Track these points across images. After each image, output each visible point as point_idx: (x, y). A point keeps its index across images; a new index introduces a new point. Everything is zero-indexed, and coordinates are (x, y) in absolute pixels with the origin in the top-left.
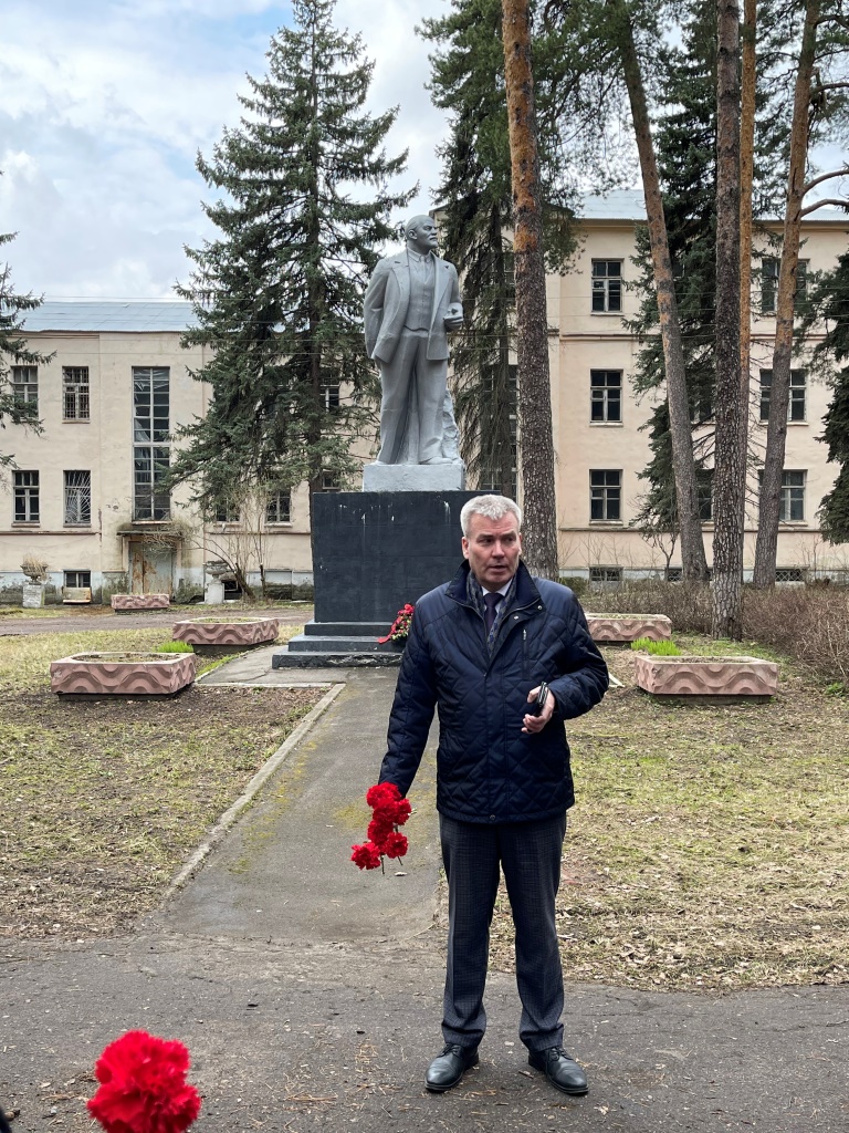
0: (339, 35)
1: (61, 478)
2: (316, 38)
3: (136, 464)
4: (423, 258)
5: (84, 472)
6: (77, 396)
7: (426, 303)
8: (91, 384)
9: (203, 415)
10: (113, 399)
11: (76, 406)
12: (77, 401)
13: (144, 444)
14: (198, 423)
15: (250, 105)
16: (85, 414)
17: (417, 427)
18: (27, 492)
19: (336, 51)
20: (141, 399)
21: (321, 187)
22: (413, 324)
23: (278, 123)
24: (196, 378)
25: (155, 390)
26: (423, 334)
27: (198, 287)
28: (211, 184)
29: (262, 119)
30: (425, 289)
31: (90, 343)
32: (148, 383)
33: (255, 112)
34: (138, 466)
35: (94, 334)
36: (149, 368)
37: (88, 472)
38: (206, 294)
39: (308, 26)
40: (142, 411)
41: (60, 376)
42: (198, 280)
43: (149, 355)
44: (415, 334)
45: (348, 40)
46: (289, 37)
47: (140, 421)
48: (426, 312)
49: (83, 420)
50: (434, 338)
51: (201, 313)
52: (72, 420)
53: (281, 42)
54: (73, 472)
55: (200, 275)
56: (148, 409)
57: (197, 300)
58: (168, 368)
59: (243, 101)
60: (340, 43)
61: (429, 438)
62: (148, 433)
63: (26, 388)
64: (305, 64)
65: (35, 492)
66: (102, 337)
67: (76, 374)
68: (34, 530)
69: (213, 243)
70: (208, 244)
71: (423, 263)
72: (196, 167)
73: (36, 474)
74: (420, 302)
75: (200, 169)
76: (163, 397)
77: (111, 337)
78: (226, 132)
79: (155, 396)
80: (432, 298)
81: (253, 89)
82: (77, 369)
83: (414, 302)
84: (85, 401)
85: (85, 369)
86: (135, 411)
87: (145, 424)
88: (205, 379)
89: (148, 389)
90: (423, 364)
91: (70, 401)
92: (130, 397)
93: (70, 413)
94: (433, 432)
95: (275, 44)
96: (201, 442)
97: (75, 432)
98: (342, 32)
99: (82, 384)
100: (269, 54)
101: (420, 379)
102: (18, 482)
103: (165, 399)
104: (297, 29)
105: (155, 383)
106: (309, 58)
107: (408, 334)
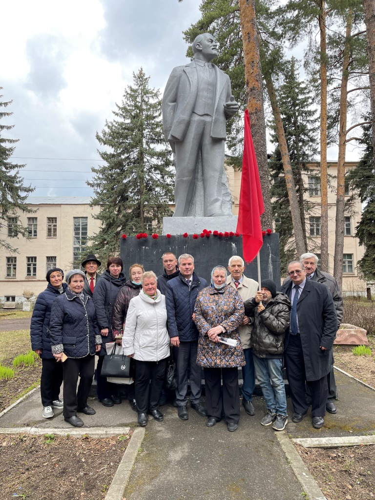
0: (151, 90)
1: (45, 259)
2: (142, 90)
3: (74, 254)
4: (206, 64)
5: (54, 257)
6: (52, 228)
7: (210, 95)
8: (58, 224)
9: (98, 233)
10: (66, 229)
11: (52, 232)
12: (52, 230)
13: (78, 246)
14: (95, 235)
15: (117, 114)
16: (55, 235)
17: (202, 193)
18: (32, 265)
19: (150, 95)
20: (77, 229)
21: (145, 146)
22: (200, 110)
23: (128, 121)
24: (95, 218)
25: (82, 226)
26: (208, 119)
27: (95, 182)
28: (101, 144)
29: (121, 120)
30: (209, 84)
31: (57, 209)
32: (79, 223)
33: (119, 117)
34: (75, 254)
35: (60, 205)
36: (80, 217)
37: (56, 257)
38: (99, 185)
39: (139, 86)
40: (77, 234)
41: (46, 221)
42: (96, 180)
43: (80, 212)
44: (202, 118)
45: (155, 92)
46: (132, 90)
47: (76, 237)
48: (210, 101)
49: (54, 237)
50: (216, 121)
51: (98, 193)
52: (50, 237)
53: (129, 92)
54: (50, 257)
55: (97, 178)
56: (79, 233)
57: (95, 188)
58: (87, 218)
59: (114, 113)
60: (152, 93)
61: (213, 199)
62: (79, 242)
63: (33, 225)
64: (139, 99)
65: (35, 265)
66: (62, 206)
67: (52, 220)
68: (34, 279)
69: (102, 167)
70: (100, 167)
71: (207, 67)
72: (96, 137)
73: (35, 258)
74: (205, 94)
75: (97, 138)
76: (85, 228)
77: (66, 206)
78: (107, 122)
79: (82, 228)
80: (214, 92)
81: (118, 109)
82: (52, 218)
83: (201, 93)
84: (55, 230)
85: (56, 218)
86: (74, 233)
87: (78, 238)
88: (98, 218)
89: (79, 225)
90: (207, 141)
91: (49, 230)
92: (72, 228)
93: (49, 235)
94: (215, 194)
95: (126, 92)
96: (97, 243)
97: (52, 241)
98: (152, 89)
99: (54, 224)
100: (125, 96)
101: (205, 155)
102: (29, 261)
103: (86, 229)
104: (135, 87)
105: (82, 223)
106: (140, 98)
107: (196, 118)
